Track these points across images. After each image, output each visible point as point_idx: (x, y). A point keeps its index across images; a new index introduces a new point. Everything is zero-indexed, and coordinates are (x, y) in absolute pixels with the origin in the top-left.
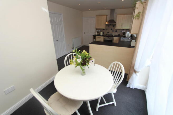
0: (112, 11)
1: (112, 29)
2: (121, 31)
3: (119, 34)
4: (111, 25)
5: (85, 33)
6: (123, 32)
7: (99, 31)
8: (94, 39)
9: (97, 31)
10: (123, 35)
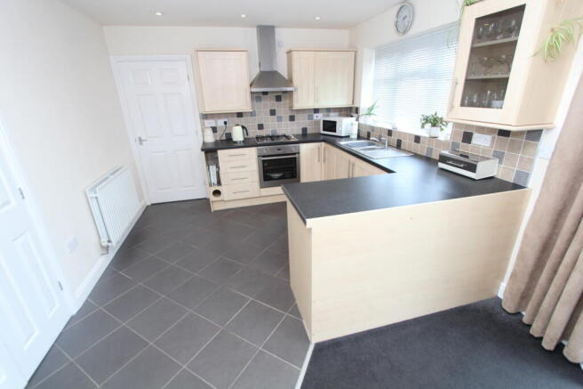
0: (266, 33)
1: (273, 113)
2: (309, 116)
3: (304, 130)
4: (265, 93)
5: (140, 140)
6: (315, 118)
7: (220, 123)
8: (208, 165)
9: (210, 123)
10: (324, 130)
